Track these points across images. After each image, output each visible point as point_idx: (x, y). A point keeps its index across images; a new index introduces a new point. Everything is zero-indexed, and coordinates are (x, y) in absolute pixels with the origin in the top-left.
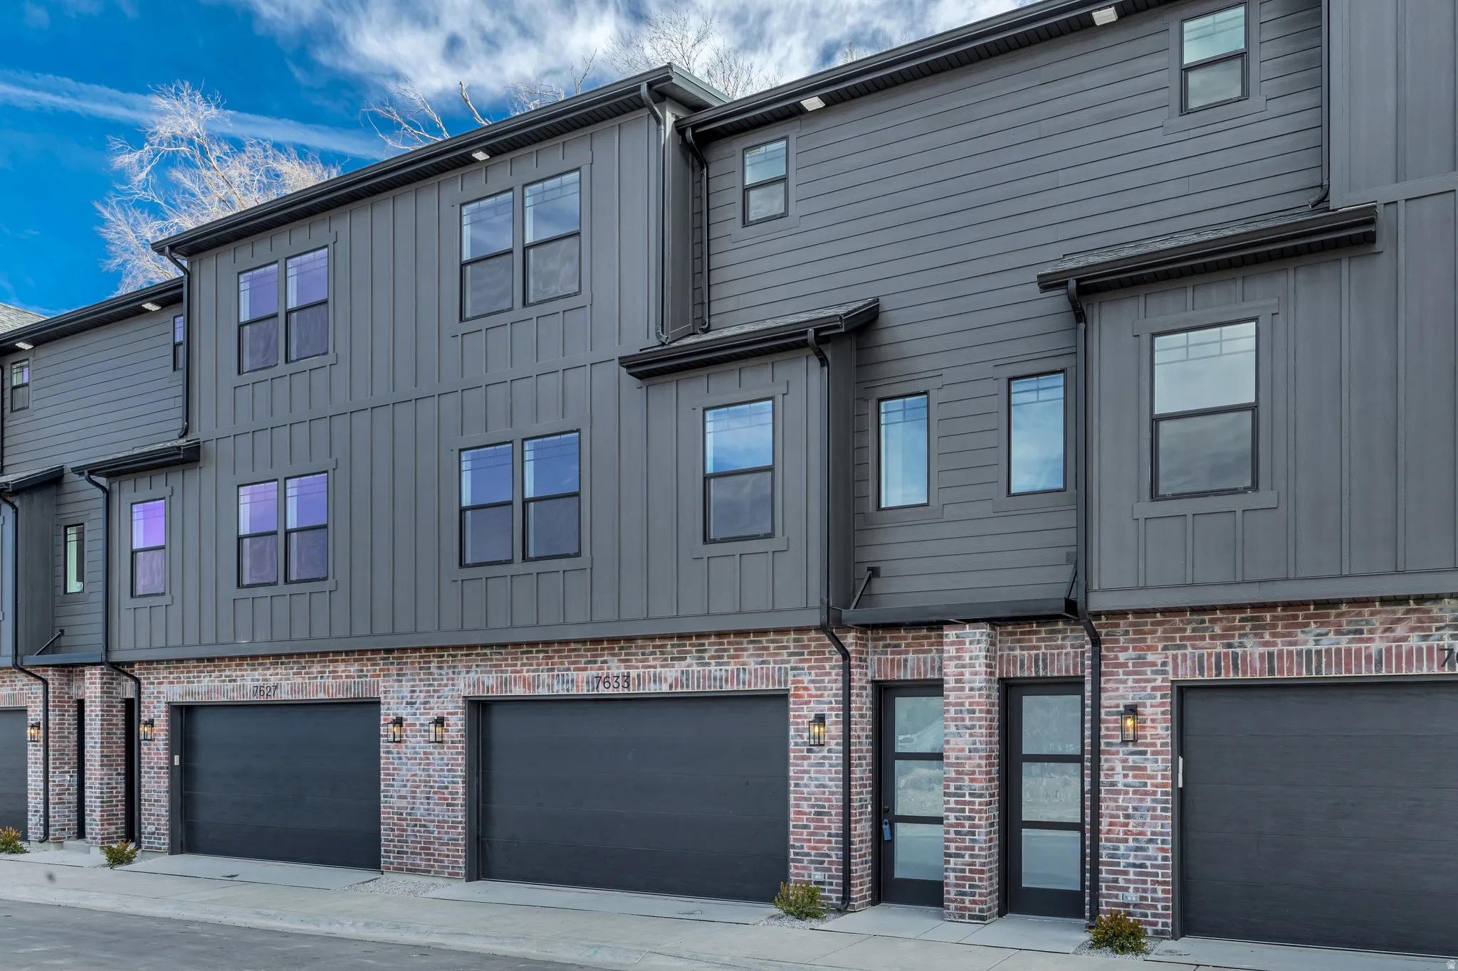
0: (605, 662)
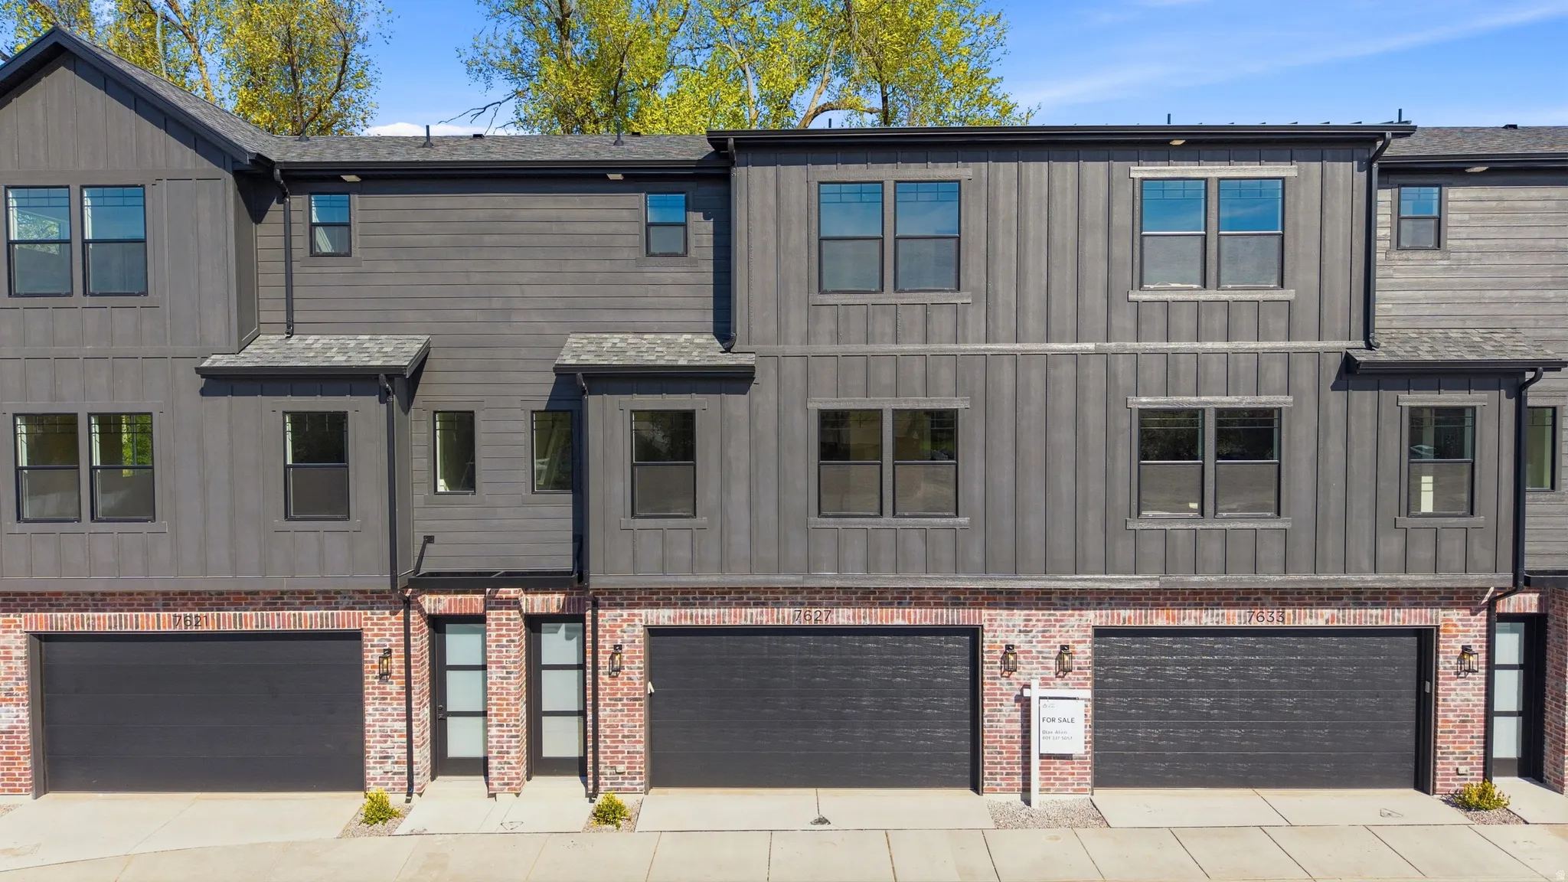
0: (1259, 599)
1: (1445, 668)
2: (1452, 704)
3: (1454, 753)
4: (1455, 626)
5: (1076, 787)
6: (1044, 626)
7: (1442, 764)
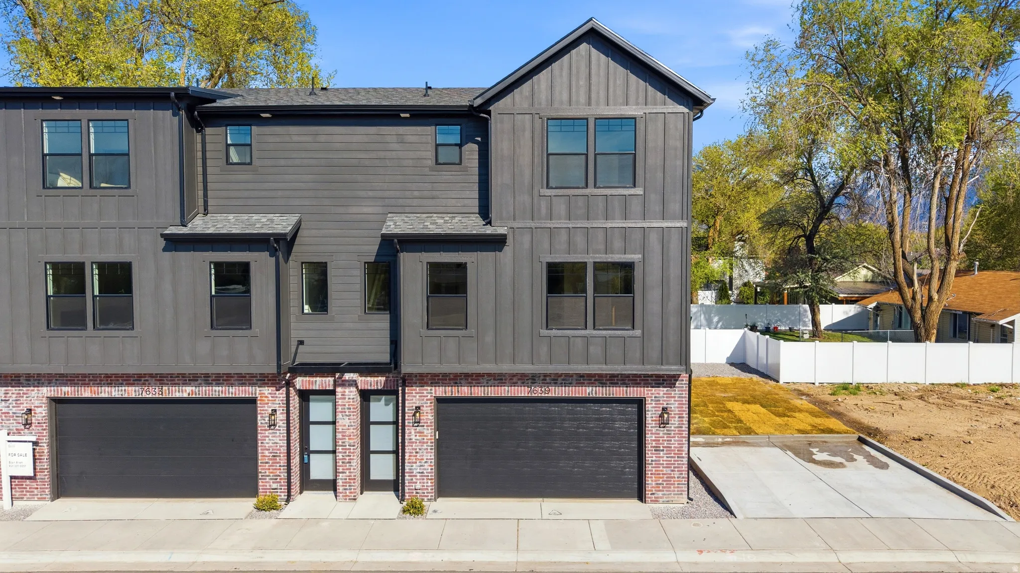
0: (147, 380)
1: (262, 423)
2: (267, 445)
3: (269, 476)
4: (266, 397)
5: (39, 496)
6: (16, 397)
7: (262, 482)
